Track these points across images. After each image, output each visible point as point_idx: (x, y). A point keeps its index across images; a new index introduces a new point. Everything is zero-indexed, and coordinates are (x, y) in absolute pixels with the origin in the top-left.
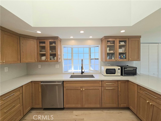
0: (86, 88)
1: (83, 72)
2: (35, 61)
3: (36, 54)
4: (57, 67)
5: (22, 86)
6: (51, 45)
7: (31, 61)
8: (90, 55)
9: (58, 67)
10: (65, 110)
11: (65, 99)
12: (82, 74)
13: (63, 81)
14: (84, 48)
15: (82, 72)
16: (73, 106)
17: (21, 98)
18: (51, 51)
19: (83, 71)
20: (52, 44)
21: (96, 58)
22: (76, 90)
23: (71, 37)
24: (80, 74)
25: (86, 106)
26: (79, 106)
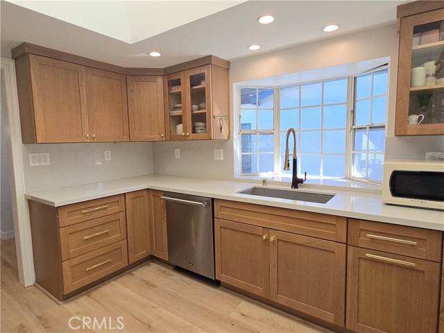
0: (282, 236)
1: (301, 181)
2: (159, 136)
3: (161, 117)
4: (218, 158)
5: (125, 194)
6: (194, 87)
7: (152, 136)
8: (353, 112)
9: (220, 156)
10: (222, 290)
11: (220, 254)
12: (296, 187)
13: (213, 199)
14: (323, 82)
15: (296, 182)
16: (240, 283)
17: (122, 220)
18: (195, 107)
19: (300, 176)
20: (200, 84)
21: (376, 123)
22: (250, 236)
23: (251, 48)
24: (289, 188)
25: (281, 299)
26: (259, 291)
